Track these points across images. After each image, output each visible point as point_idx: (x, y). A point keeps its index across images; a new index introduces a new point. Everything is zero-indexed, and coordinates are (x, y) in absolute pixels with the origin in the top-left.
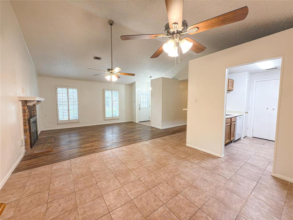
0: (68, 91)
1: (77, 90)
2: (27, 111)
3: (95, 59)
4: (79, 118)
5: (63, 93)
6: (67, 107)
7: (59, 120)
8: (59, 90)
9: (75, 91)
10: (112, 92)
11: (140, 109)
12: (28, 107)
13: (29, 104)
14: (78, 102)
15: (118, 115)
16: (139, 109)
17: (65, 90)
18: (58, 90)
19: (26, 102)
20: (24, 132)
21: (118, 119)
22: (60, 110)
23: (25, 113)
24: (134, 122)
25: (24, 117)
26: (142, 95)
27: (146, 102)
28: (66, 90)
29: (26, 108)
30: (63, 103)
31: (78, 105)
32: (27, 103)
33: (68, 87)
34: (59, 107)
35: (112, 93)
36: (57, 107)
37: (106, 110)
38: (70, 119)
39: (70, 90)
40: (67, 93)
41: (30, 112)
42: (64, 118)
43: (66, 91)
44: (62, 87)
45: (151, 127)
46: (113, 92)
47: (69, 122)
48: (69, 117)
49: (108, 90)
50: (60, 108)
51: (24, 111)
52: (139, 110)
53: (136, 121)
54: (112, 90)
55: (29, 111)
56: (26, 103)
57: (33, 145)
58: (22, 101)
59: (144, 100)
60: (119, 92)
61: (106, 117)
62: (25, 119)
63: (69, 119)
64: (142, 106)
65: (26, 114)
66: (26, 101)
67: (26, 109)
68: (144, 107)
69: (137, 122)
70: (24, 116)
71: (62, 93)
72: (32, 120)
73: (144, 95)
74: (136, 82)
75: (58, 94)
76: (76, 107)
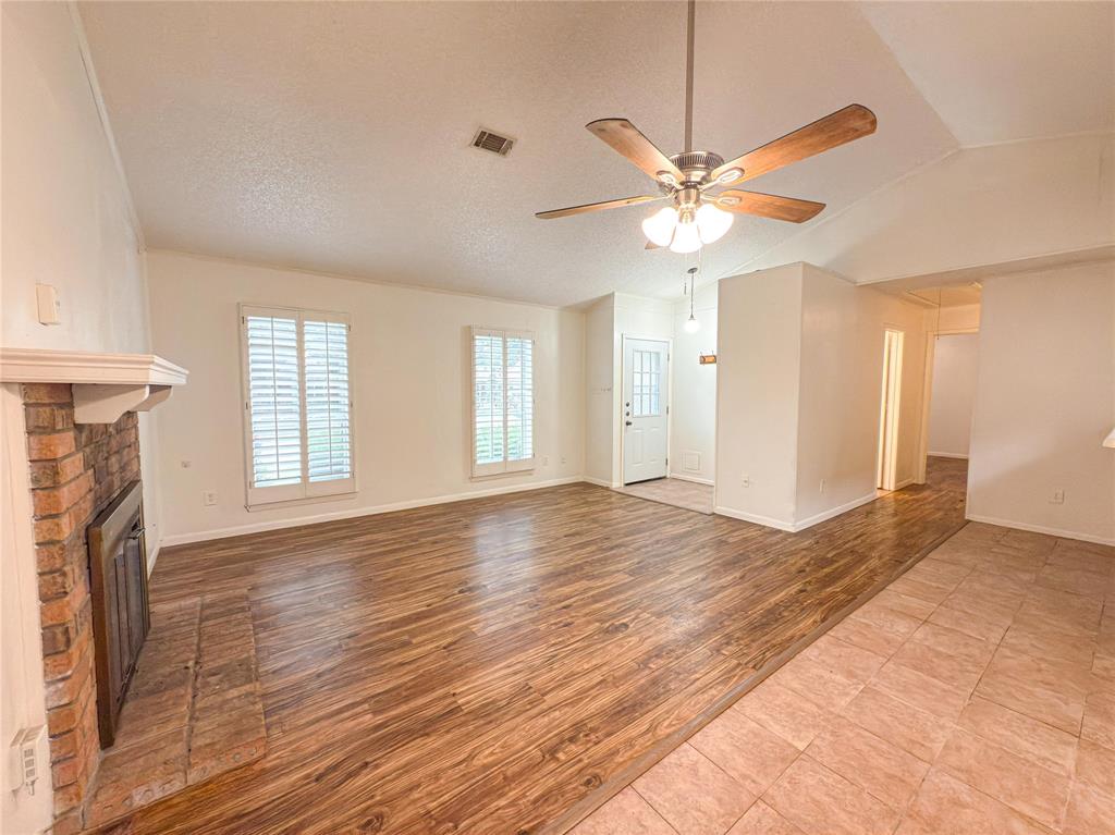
0: (300, 333)
1: (344, 332)
2: (73, 466)
3: (477, 144)
4: (353, 473)
5: (276, 342)
6: (296, 417)
7: (257, 485)
8: (258, 327)
9: (338, 331)
10: (505, 342)
11: (628, 424)
12: (84, 438)
13: (86, 414)
14: (350, 390)
15: (528, 454)
16: (624, 424)
17: (285, 328)
18: (250, 325)
19: (65, 394)
20: (46, 656)
21: (529, 472)
22: (260, 436)
23: (56, 486)
24: (602, 487)
25: (47, 523)
26: (638, 355)
27: (653, 391)
28: (293, 327)
29: (64, 444)
30: (275, 395)
31: (351, 405)
32: (71, 405)
33: (300, 313)
34: (254, 419)
35: (505, 348)
36: (243, 417)
37: (478, 432)
38: (311, 480)
39: (313, 329)
40: (294, 344)
41: (96, 469)
42: (282, 475)
43: (294, 336)
44: (273, 310)
45: (714, 514)
46: (510, 342)
47: (306, 493)
48: (305, 468)
49: (490, 331)
50: (260, 421)
51: (46, 475)
52: (626, 430)
53: (611, 480)
54: (504, 334)
55: (87, 466)
56: (61, 406)
57: (122, 701)
58: (28, 388)
59: (646, 382)
60: (534, 342)
61: (479, 462)
62: (52, 542)
63: (305, 477)
64: (637, 412)
65: (66, 495)
66: (68, 388)
67: (61, 452)
68: (646, 412)
69: (616, 484)
70: (46, 515)
71: (270, 342)
72: (112, 527)
73: (646, 356)
74: (616, 294)
75: (251, 351)
76: (342, 416)
